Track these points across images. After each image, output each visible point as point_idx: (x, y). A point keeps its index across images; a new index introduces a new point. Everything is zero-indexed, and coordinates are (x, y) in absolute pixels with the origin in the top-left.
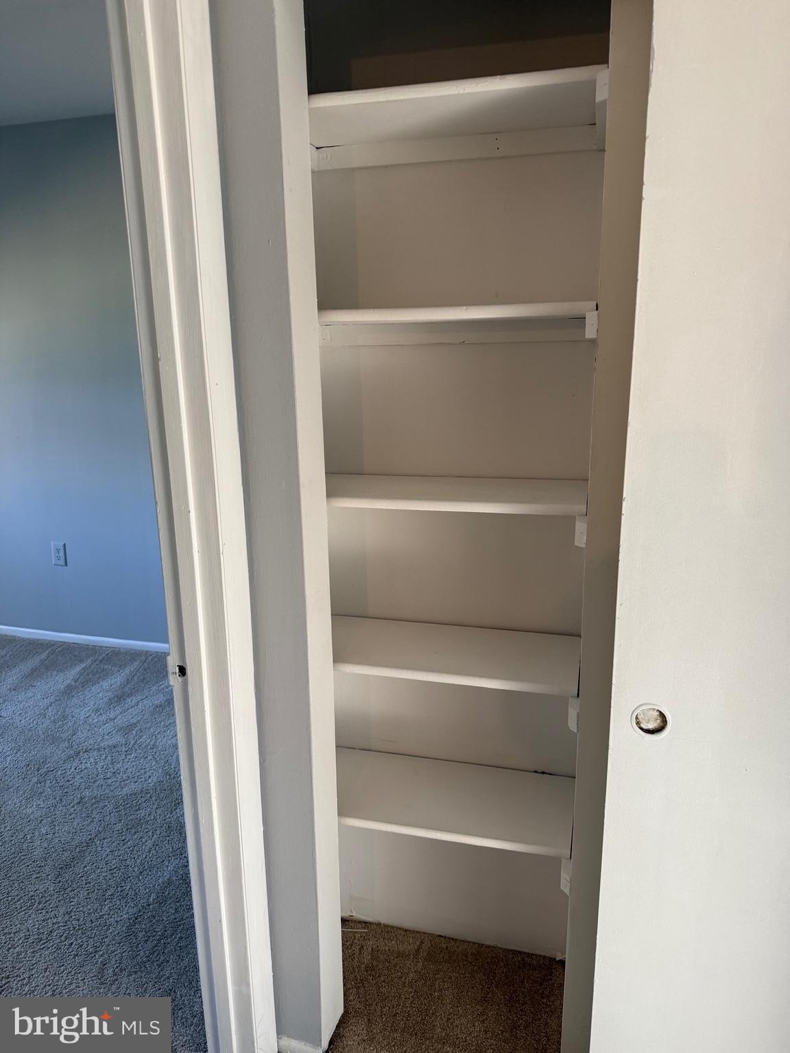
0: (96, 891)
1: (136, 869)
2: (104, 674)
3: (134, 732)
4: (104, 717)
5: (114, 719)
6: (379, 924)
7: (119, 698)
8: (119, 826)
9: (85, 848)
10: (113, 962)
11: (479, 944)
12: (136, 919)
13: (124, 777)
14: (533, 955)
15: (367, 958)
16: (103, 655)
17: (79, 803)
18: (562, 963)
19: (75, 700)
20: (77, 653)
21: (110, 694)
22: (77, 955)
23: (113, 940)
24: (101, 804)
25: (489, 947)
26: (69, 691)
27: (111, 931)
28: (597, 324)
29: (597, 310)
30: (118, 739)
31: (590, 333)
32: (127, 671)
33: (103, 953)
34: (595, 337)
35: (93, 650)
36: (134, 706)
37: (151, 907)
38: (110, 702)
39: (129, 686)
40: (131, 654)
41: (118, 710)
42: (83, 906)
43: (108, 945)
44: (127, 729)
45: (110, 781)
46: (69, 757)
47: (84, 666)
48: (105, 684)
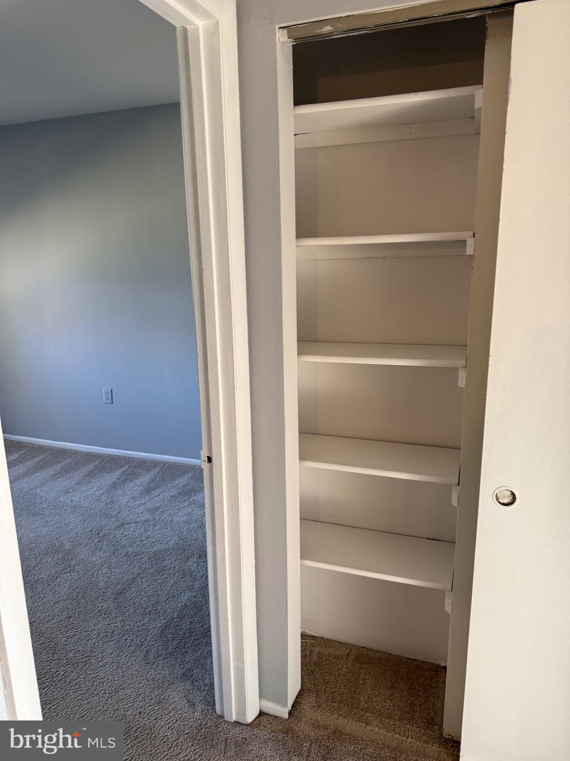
0: (140, 609)
1: (164, 597)
2: (136, 476)
3: (158, 512)
4: (138, 503)
5: (145, 504)
6: (322, 638)
7: (148, 490)
8: (151, 571)
9: (131, 583)
10: (153, 651)
11: (389, 653)
12: (166, 626)
13: (154, 541)
14: (425, 662)
15: (315, 658)
16: (136, 463)
17: (125, 555)
18: (445, 668)
19: (119, 491)
20: (118, 462)
21: (141, 488)
22: (130, 646)
23: (153, 638)
24: (139, 557)
25: (396, 655)
26: (114, 486)
27: (150, 633)
28: (474, 246)
29: (474, 237)
30: (148, 516)
31: (469, 251)
32: (152, 473)
33: (147, 646)
34: (472, 254)
35: (128, 460)
36: (157, 496)
37: (175, 620)
38: (142, 493)
39: (153, 483)
40: (153, 463)
41: (147, 498)
42: (132, 617)
43: (149, 641)
44: (154, 510)
45: (144, 543)
46: (117, 527)
47: (123, 469)
48: (138, 482)
